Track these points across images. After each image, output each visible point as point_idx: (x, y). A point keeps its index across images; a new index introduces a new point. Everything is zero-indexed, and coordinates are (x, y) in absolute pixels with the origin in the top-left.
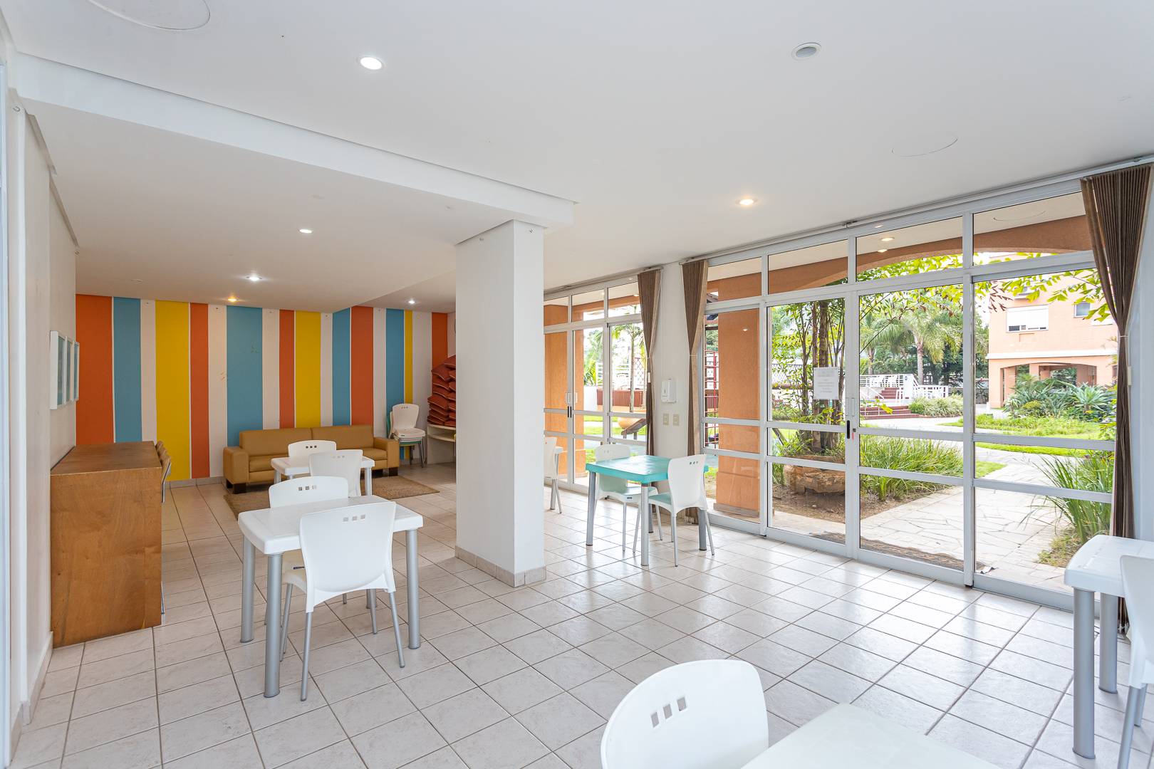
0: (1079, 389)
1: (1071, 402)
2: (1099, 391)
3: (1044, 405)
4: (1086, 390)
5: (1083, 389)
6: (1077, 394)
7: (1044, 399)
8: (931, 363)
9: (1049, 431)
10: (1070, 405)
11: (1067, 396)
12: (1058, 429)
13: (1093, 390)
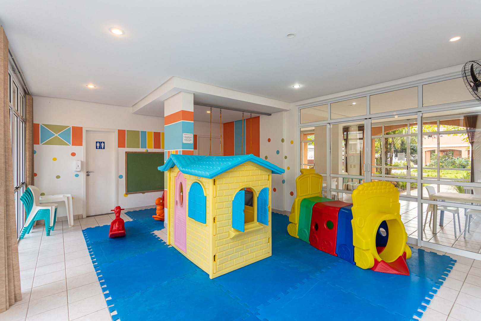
0: (456, 159)
1: (453, 163)
2: (463, 160)
3: (444, 165)
4: (459, 159)
5: (458, 159)
6: (456, 161)
7: (444, 162)
8: (396, 149)
9: (447, 173)
10: (453, 164)
11: (452, 161)
12: (449, 173)
13: (461, 159)
